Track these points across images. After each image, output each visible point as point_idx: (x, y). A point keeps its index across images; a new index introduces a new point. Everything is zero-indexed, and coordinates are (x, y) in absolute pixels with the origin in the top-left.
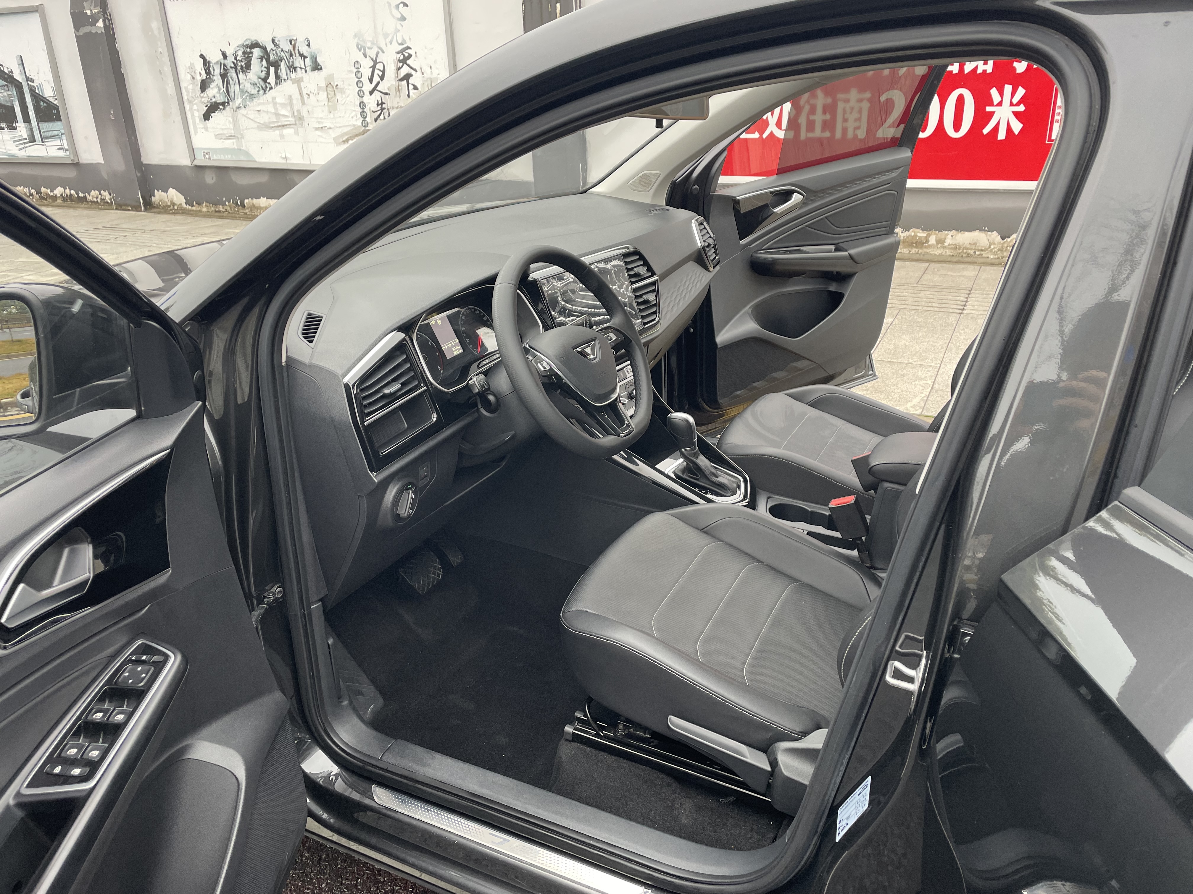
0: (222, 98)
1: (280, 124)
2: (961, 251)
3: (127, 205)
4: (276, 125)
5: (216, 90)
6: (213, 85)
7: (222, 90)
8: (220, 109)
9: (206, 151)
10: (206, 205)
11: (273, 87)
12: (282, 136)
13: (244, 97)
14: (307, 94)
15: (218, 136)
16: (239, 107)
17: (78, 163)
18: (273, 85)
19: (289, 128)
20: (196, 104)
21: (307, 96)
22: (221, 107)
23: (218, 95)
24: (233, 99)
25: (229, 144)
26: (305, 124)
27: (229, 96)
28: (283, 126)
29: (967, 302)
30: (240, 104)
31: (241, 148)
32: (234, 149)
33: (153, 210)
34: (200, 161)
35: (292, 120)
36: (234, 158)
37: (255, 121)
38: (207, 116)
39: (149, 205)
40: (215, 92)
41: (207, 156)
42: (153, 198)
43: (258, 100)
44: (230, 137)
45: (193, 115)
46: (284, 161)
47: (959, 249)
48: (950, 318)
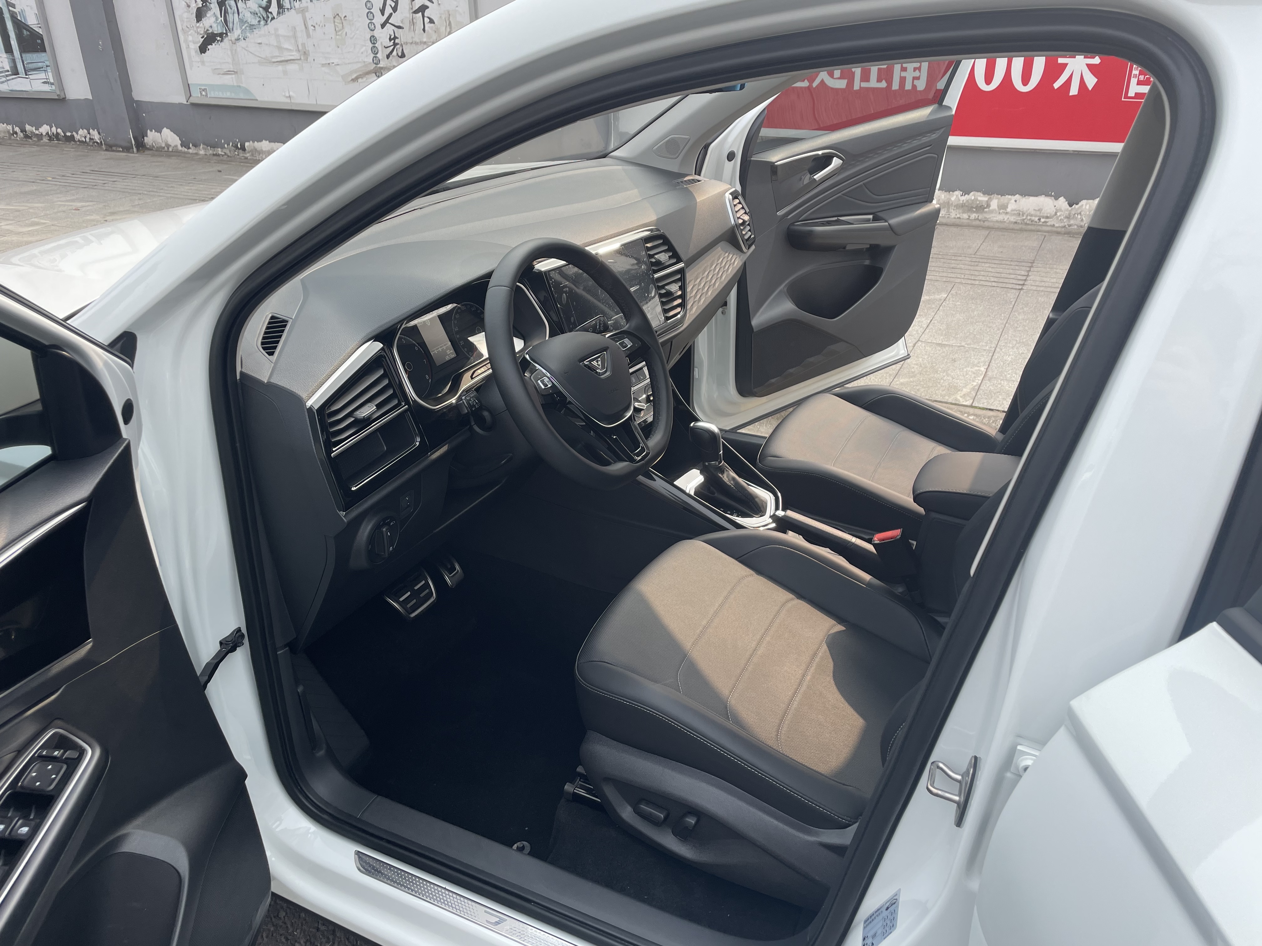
0: (219, 27)
1: (283, 59)
2: (1024, 218)
3: (117, 146)
4: (279, 59)
5: (213, 19)
6: (209, 14)
7: (220, 20)
8: (218, 41)
9: (203, 88)
10: (203, 148)
11: (276, 17)
12: (285, 73)
13: (243, 27)
14: (312, 25)
15: (216, 71)
16: (238, 39)
17: (65, 98)
18: (275, 14)
19: (292, 63)
20: (190, 35)
21: (312, 28)
22: (218, 38)
23: (215, 25)
24: (231, 30)
25: (229, 80)
26: (310, 59)
27: (227, 26)
28: (287, 61)
29: (1028, 276)
30: (239, 36)
31: (241, 85)
32: (233, 86)
33: (147, 152)
34: (197, 97)
35: (295, 55)
36: (233, 96)
37: (255, 55)
38: (203, 49)
39: (141, 146)
40: (212, 21)
41: (204, 93)
42: (145, 138)
43: (259, 31)
44: (228, 73)
45: (188, 47)
46: (288, 100)
47: (1023, 215)
48: (1009, 295)
